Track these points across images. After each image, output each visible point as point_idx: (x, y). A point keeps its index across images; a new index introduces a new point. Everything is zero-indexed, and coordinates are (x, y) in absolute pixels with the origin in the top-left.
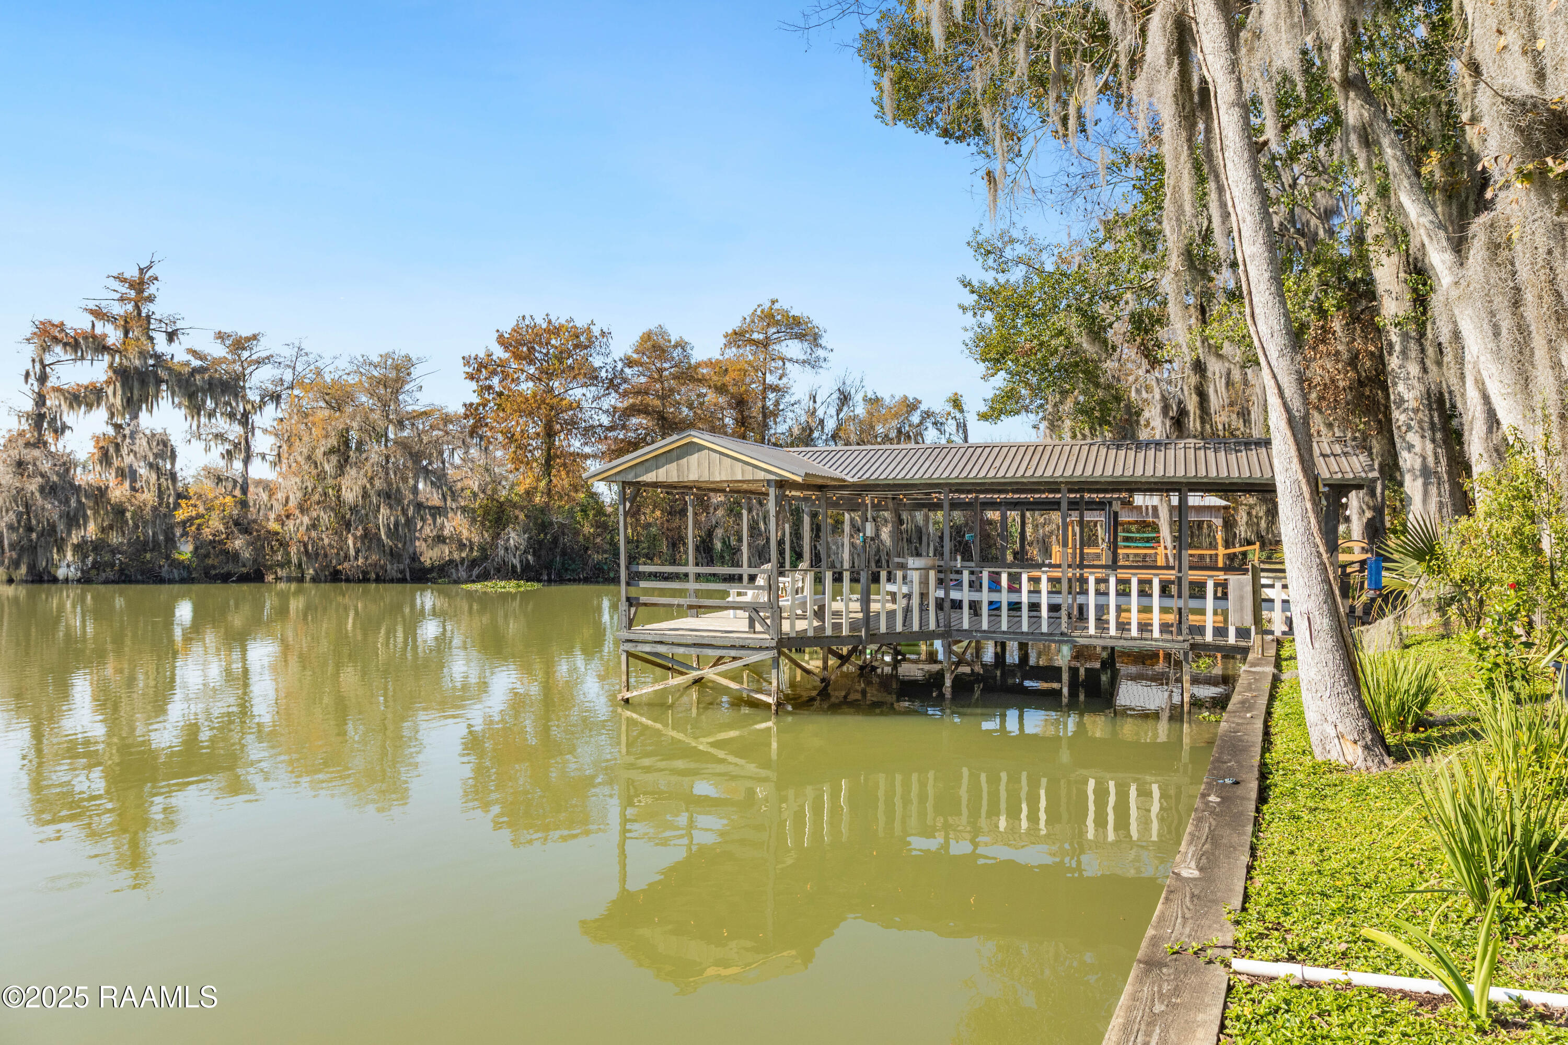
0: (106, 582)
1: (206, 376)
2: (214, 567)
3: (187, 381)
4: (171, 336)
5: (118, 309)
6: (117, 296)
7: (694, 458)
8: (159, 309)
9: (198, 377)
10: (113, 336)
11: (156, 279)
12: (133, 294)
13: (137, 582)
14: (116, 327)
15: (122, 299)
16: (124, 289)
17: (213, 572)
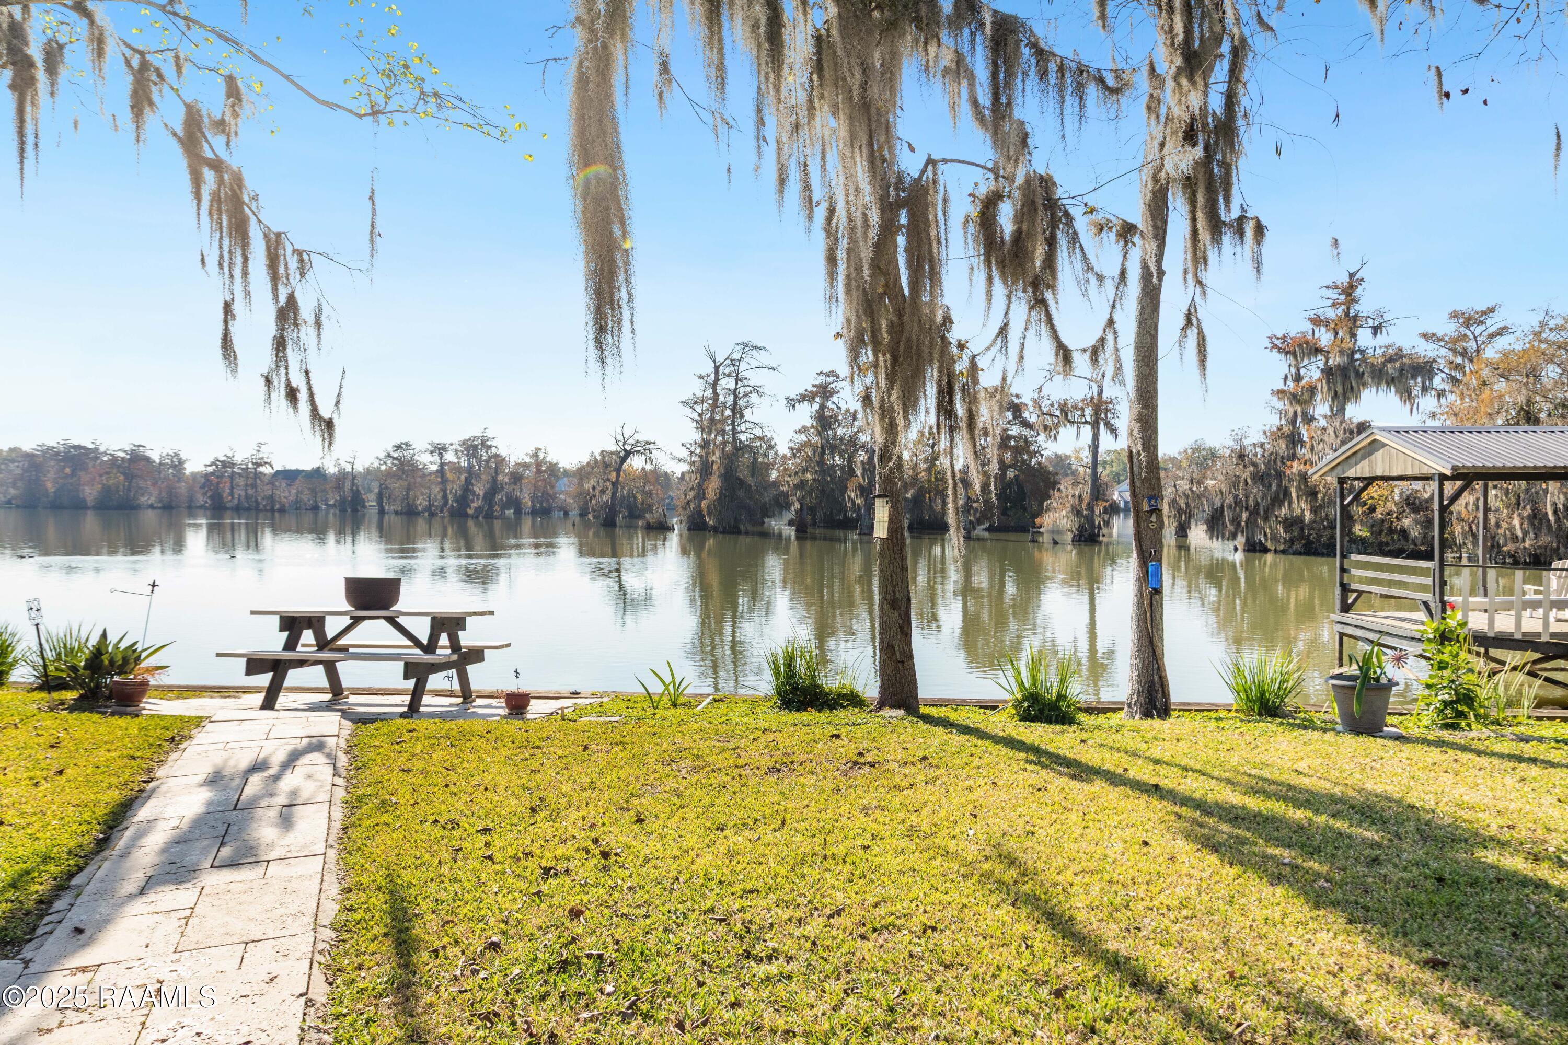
0: (1295, 553)
1: (1398, 364)
2: (1387, 544)
3: (1381, 371)
4: (1376, 330)
5: (1332, 314)
6: (1330, 303)
7: (1379, 455)
8: (1364, 307)
9: (1389, 366)
10: (1325, 338)
11: (1362, 280)
12: (1342, 297)
13: (1323, 555)
14: (1328, 330)
15: (1334, 305)
16: (1334, 294)
17: (1387, 549)
